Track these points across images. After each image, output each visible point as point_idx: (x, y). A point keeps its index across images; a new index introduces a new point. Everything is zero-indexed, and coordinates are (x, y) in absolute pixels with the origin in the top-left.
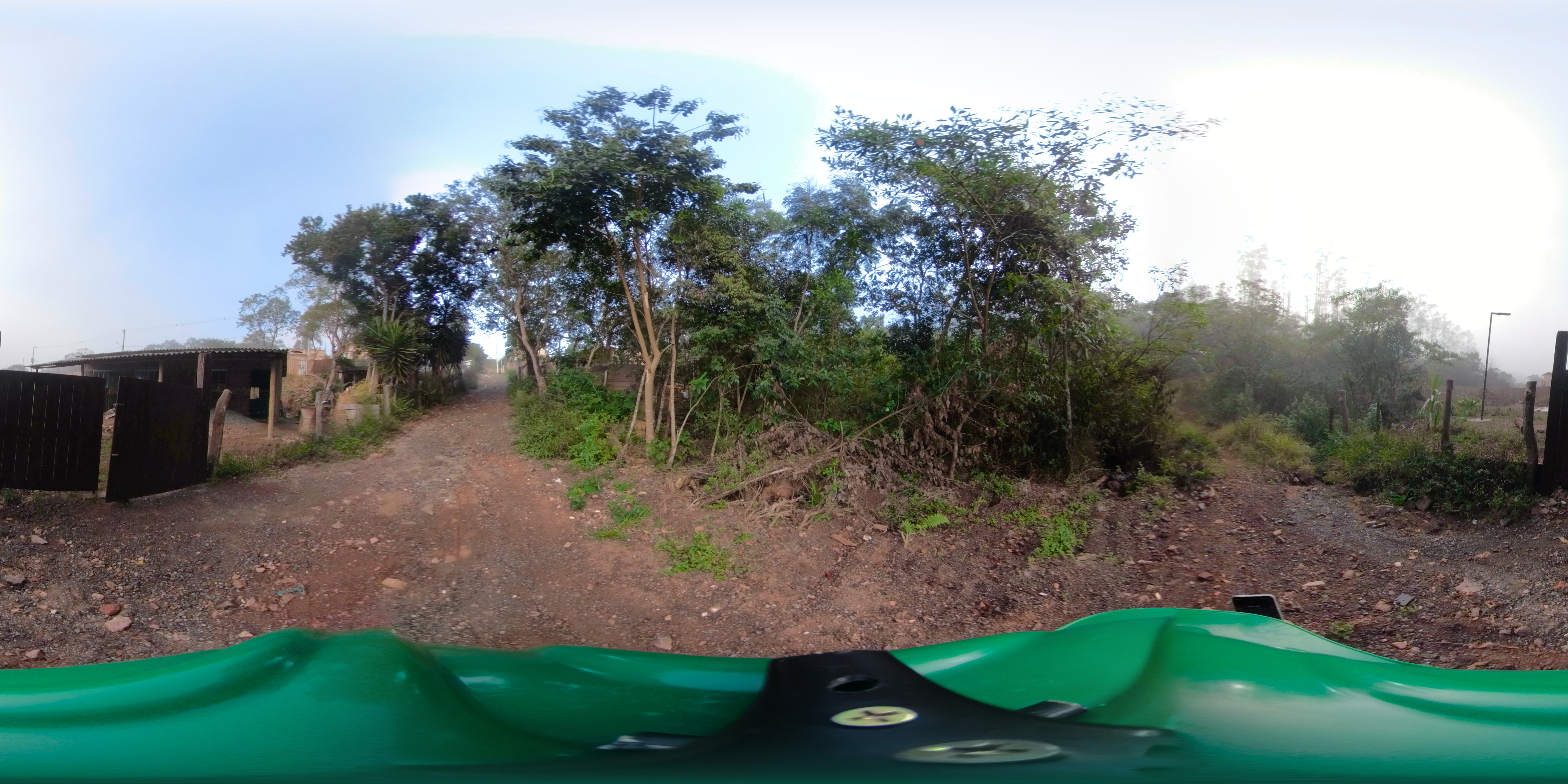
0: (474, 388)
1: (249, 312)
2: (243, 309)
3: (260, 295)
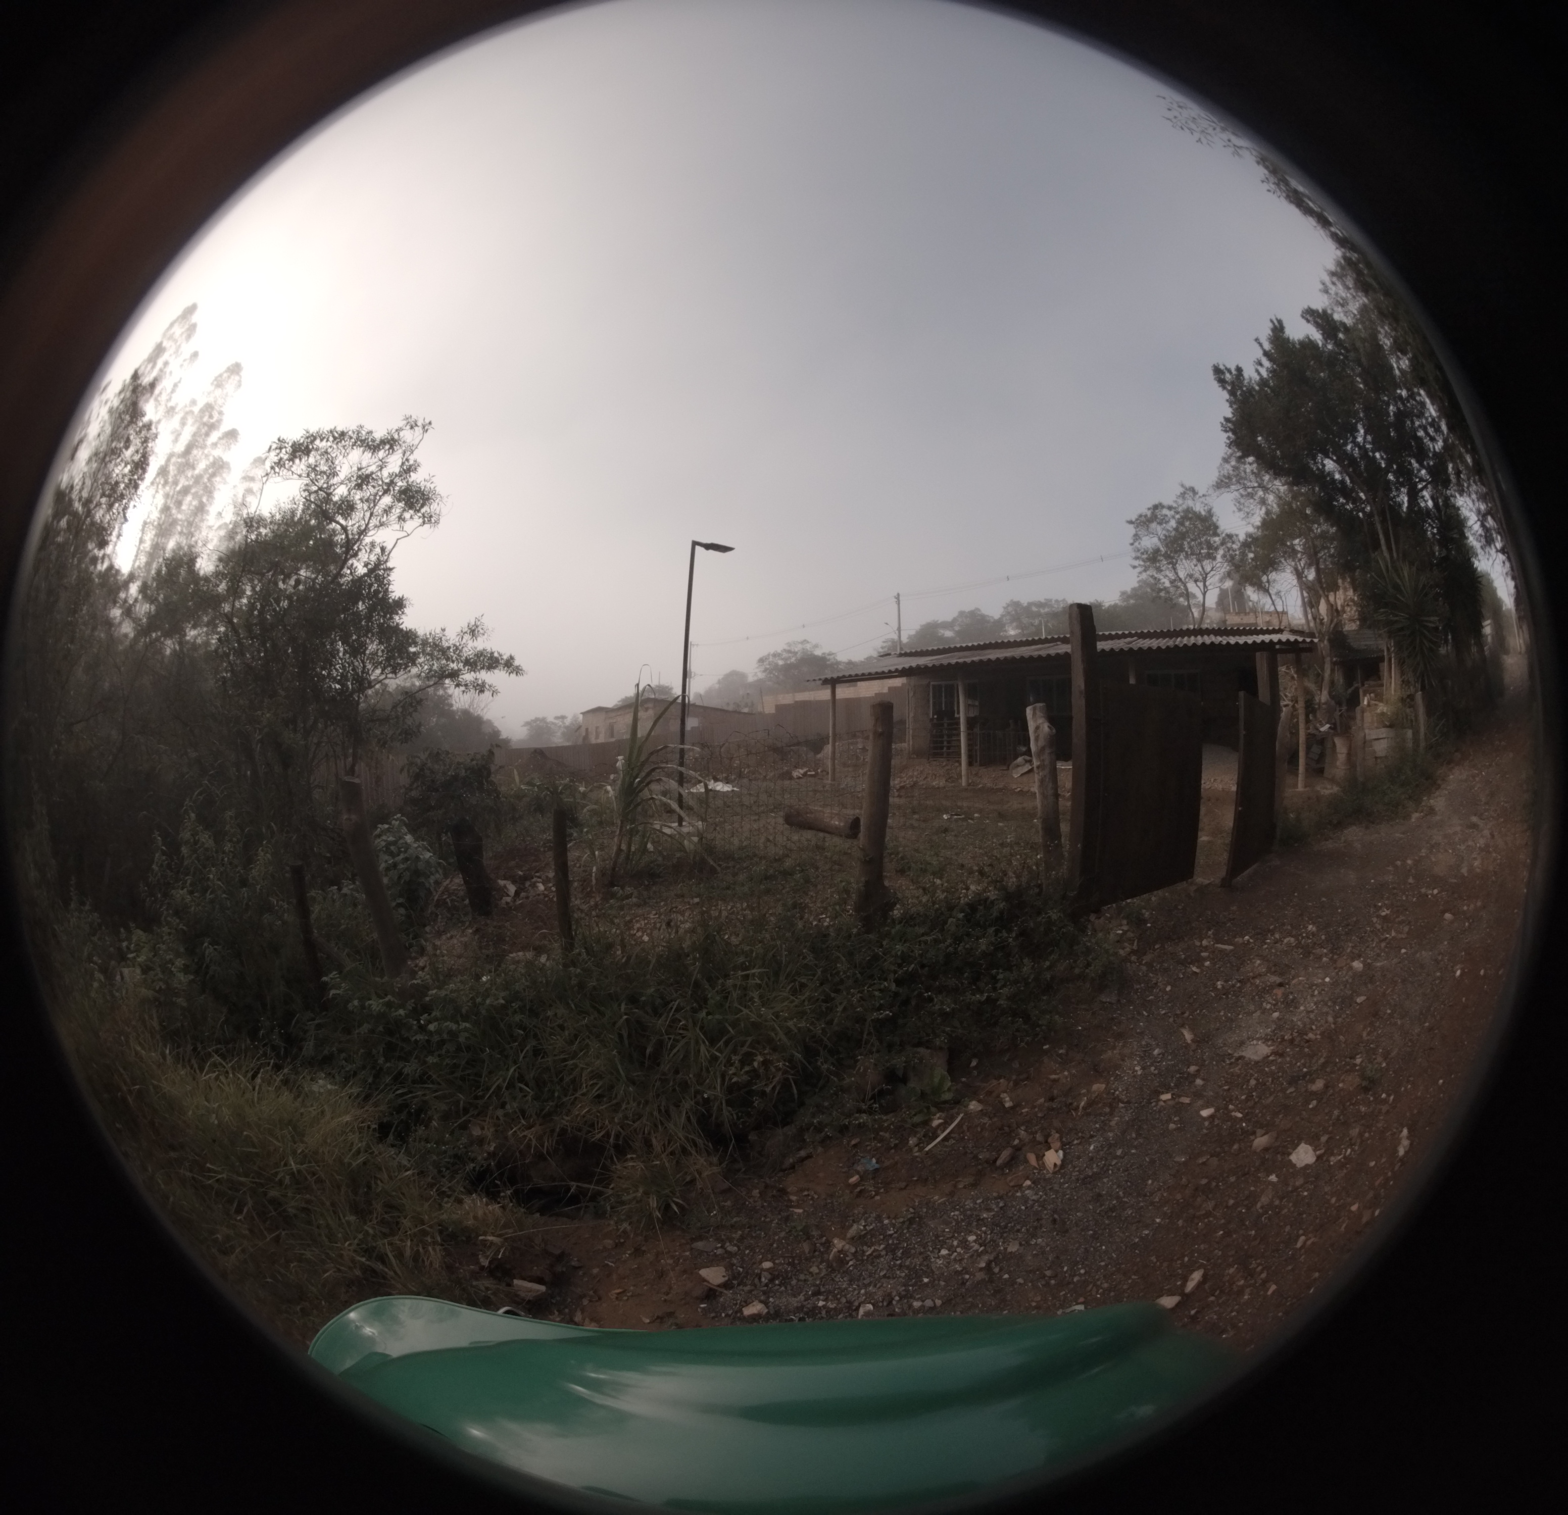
1: (1150, 542)
2: (1137, 537)
3: (1161, 506)
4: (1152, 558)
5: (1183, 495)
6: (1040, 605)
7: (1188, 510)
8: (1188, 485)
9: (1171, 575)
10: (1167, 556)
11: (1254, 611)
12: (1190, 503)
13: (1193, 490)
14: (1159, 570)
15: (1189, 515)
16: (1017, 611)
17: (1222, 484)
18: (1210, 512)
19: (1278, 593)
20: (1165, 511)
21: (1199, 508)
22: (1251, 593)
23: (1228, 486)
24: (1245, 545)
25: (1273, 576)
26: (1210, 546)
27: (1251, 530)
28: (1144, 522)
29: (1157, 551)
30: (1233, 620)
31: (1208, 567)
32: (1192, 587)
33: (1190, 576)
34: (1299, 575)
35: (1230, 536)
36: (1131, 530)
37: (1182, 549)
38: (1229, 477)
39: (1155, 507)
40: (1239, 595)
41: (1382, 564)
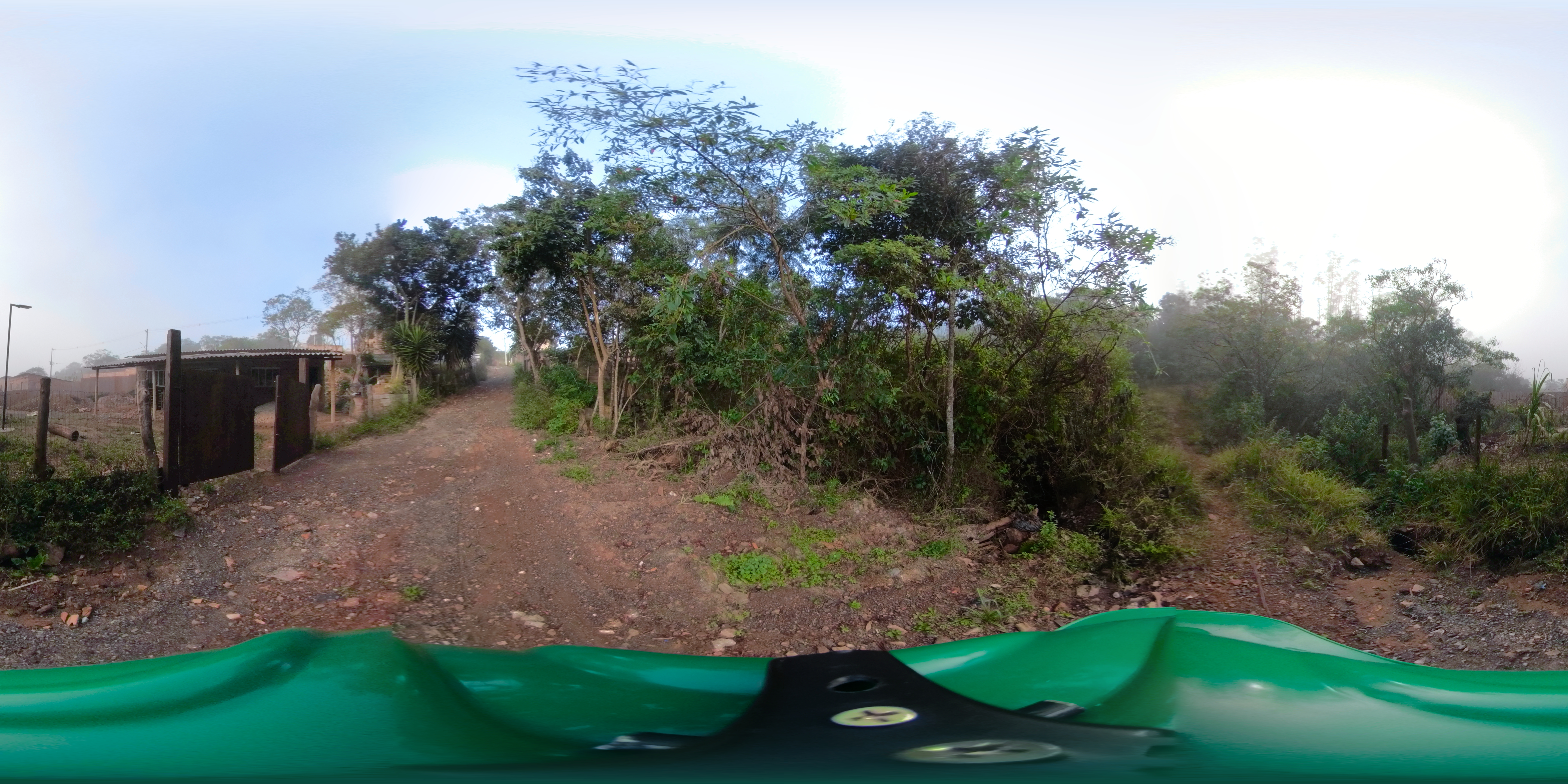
0: (484, 379)
1: (272, 311)
2: (267, 309)
3: (283, 296)
4: (273, 319)
5: (296, 292)
6: (219, 338)
7: (298, 298)
8: (301, 287)
10: (281, 318)
11: (324, 345)
12: (299, 295)
13: (303, 290)
14: (275, 324)
15: (298, 301)
16: (207, 340)
17: (317, 287)
18: (309, 301)
20: (285, 298)
21: (304, 298)
22: (324, 337)
23: (320, 288)
24: (323, 315)
25: (337, 330)
26: (303, 314)
27: (328, 308)
28: (271, 303)
29: (276, 315)
32: (290, 333)
33: (292, 328)
35: (317, 312)
36: (265, 305)
37: (289, 315)
38: (323, 285)
39: (280, 296)
40: (317, 338)
41: (402, 326)
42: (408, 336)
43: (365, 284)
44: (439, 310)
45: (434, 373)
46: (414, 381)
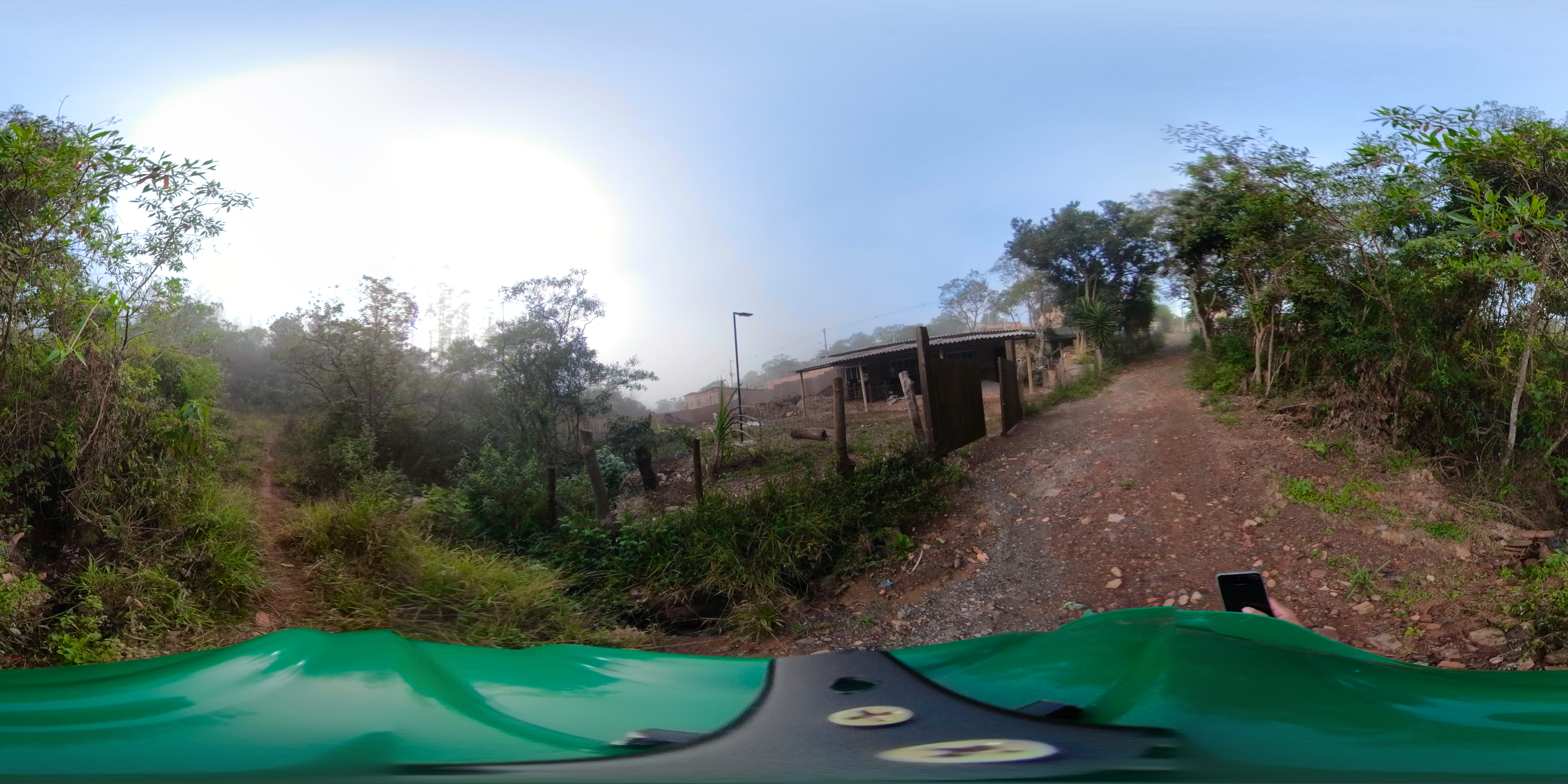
0: (1162, 347)
1: (949, 296)
2: (943, 294)
3: (958, 280)
4: (950, 303)
5: (971, 275)
7: (973, 281)
8: (974, 270)
9: (959, 310)
10: (958, 302)
11: (1002, 322)
12: (974, 278)
13: (977, 272)
14: (953, 308)
15: (973, 283)
16: (881, 331)
17: (995, 269)
18: (984, 282)
19: (1017, 315)
20: (960, 282)
21: (979, 280)
22: (1001, 315)
23: (998, 270)
24: (1002, 295)
25: (1015, 308)
26: (981, 296)
27: (1006, 288)
28: (947, 288)
29: (953, 300)
30: (990, 327)
31: (979, 305)
32: (969, 314)
33: (969, 310)
34: (1029, 306)
35: (993, 292)
36: (940, 291)
37: (966, 298)
38: (1000, 267)
39: (955, 280)
40: (994, 317)
41: (1083, 302)
42: (1090, 311)
43: (1044, 264)
44: (1117, 284)
45: (1114, 343)
46: (1098, 352)
